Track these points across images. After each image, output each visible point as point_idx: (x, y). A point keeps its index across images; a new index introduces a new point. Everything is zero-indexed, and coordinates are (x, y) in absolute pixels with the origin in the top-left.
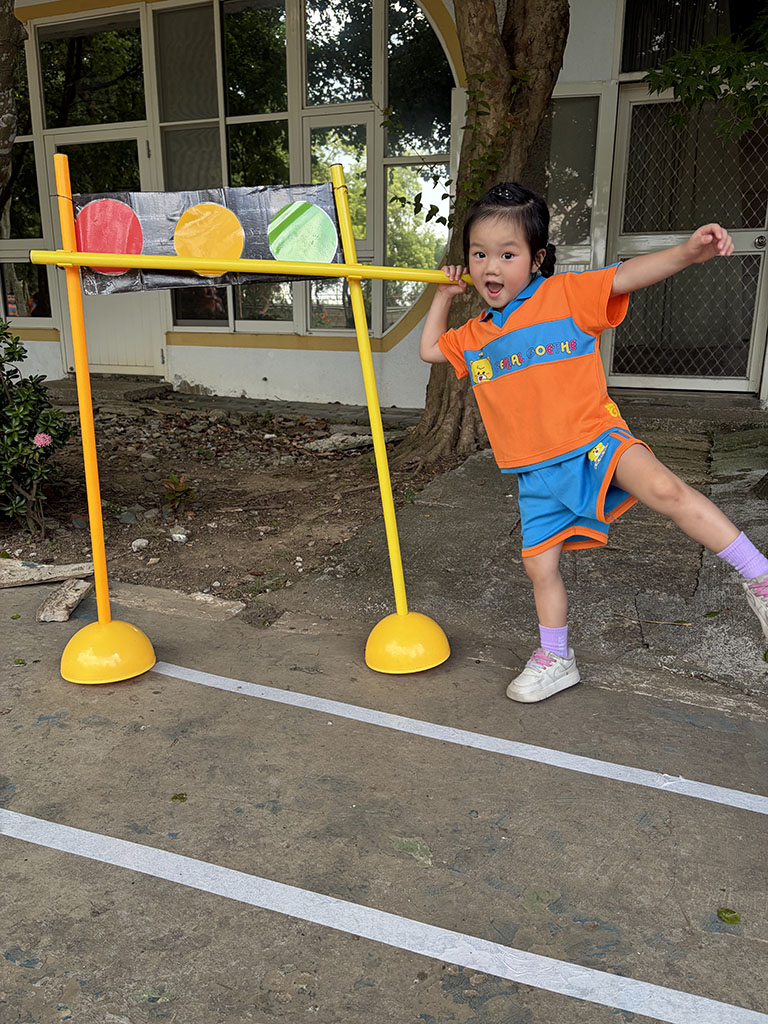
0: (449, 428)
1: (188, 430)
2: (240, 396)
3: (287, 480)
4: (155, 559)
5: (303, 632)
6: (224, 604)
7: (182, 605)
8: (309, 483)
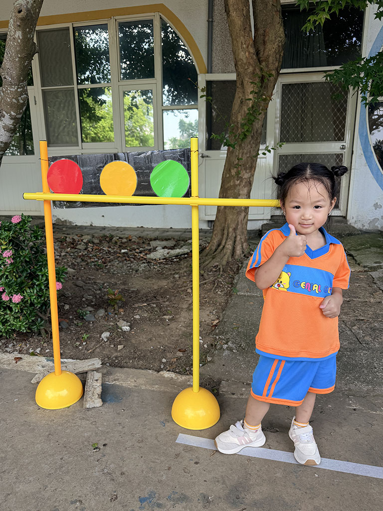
0: (229, 246)
2: (89, 225)
3: (154, 280)
4: (121, 346)
5: (241, 397)
6: (183, 378)
7: (159, 382)
8: (167, 282)
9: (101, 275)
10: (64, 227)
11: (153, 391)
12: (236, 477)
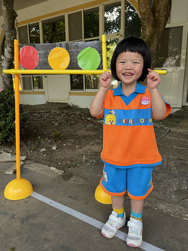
1: (70, 117)
2: (86, 108)
3: (89, 131)
6: (58, 171)
7: (46, 171)
8: (95, 132)
9: (69, 128)
10: (74, 109)
11: (40, 173)
12: (36, 212)
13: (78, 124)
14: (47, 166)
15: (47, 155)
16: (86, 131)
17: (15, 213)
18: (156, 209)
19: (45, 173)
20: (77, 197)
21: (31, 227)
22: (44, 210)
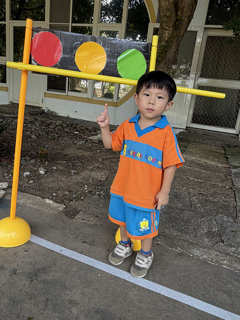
1: (49, 127)
2: (67, 116)
3: (82, 151)
4: (32, 181)
5: (87, 222)
6: (57, 205)
7: (40, 204)
8: (90, 153)
9: (52, 143)
10: (50, 116)
11: (32, 208)
12: (45, 264)
13: (63, 139)
14: (39, 197)
15: (34, 182)
16: (77, 149)
17: (15, 267)
18: (192, 256)
19: (39, 208)
20: (93, 242)
21: (45, 285)
22: (55, 261)
